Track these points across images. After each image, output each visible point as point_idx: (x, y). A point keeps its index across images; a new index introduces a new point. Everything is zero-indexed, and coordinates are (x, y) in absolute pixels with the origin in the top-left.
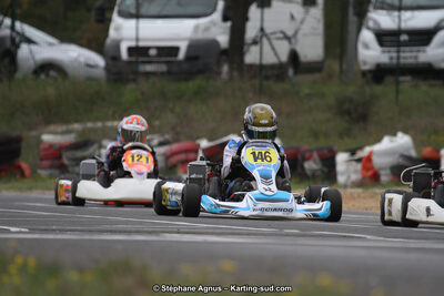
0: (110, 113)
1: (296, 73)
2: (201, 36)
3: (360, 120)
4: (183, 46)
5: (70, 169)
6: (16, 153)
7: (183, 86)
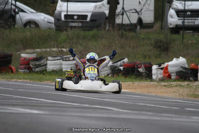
0: (53, 45)
1: (141, 28)
2: (97, 10)
3: (165, 50)
4: (89, 15)
5: (33, 69)
6: (10, 62)
7: (87, 33)
